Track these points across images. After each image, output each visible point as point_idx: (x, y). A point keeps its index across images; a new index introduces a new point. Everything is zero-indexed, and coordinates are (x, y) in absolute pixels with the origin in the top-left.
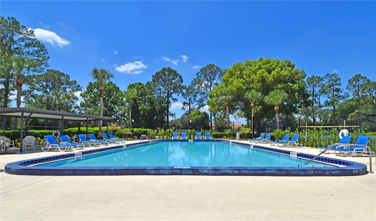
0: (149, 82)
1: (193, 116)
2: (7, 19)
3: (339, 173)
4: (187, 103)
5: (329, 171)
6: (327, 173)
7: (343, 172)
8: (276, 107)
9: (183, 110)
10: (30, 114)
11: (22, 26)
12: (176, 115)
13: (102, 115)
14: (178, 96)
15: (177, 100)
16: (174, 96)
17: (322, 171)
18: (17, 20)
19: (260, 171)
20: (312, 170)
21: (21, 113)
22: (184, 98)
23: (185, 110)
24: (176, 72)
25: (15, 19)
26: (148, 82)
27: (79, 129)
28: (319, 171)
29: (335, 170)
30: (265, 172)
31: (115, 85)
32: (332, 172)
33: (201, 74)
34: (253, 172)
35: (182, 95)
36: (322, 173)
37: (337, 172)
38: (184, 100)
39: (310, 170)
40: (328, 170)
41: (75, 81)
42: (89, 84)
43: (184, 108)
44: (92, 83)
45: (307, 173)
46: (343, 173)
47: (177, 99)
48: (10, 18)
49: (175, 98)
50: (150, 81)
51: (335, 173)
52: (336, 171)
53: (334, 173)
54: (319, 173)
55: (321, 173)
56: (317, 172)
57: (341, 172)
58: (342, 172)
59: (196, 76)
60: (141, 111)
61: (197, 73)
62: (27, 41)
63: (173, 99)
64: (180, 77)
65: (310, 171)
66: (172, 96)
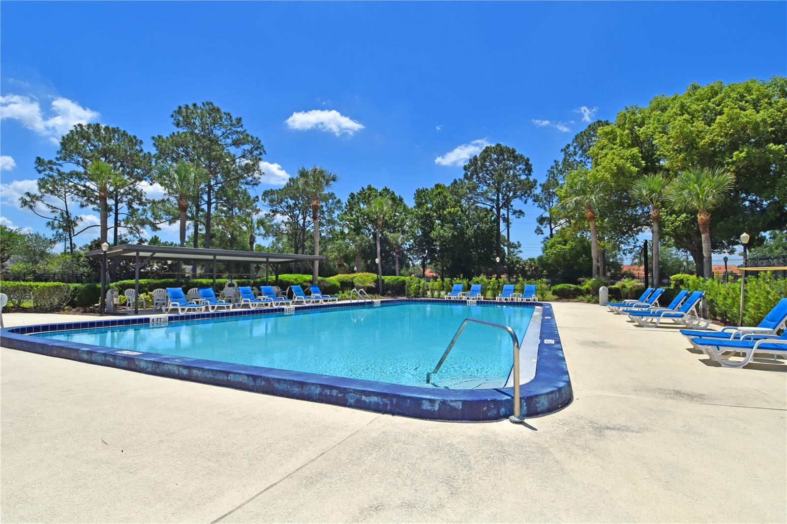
0: (457, 180)
1: (551, 247)
2: (202, 105)
3: (381, 403)
4: (546, 217)
5: (354, 393)
6: (351, 399)
7: (392, 401)
8: (700, 216)
9: (538, 234)
10: (151, 253)
11: (225, 114)
12: (521, 246)
13: (318, 253)
14: (525, 203)
15: (523, 213)
16: (516, 204)
17: (340, 392)
18: (216, 105)
19: (222, 374)
20: (317, 384)
21: (135, 253)
22: (541, 208)
23: (542, 234)
24: (514, 151)
25: (212, 104)
26: (455, 182)
27: (277, 277)
28: (333, 391)
29: (370, 392)
30: (229, 378)
31: (393, 194)
32: (364, 398)
33: (575, 148)
34: (210, 375)
35: (535, 201)
36: (339, 395)
37: (374, 399)
38: (541, 212)
39: (313, 384)
40: (354, 390)
41: (333, 194)
42: (350, 196)
43: (541, 231)
44: (354, 195)
45: (305, 392)
46: (392, 404)
47: (523, 211)
48: (205, 103)
49: (517, 209)
50: (459, 179)
51: (370, 402)
52: (373, 397)
53: (367, 400)
54: (332, 396)
55: (337, 396)
56: (328, 393)
57: (385, 400)
58: (388, 402)
59: (562, 155)
60: (436, 240)
61: (564, 147)
62: (234, 137)
63: (515, 212)
64: (527, 163)
65: (313, 388)
66: (512, 206)
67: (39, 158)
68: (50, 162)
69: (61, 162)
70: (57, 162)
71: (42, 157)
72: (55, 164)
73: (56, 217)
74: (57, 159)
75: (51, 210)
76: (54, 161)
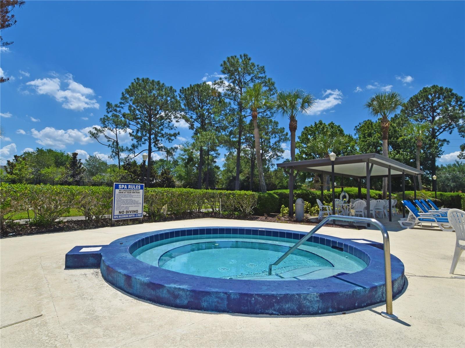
24: (451, 91)
48: (243, 55)
67: (108, 103)
68: (116, 106)
69: (122, 105)
70: (120, 105)
71: (110, 102)
72: (119, 107)
73: (110, 145)
74: (121, 103)
75: (107, 140)
76: (119, 105)
